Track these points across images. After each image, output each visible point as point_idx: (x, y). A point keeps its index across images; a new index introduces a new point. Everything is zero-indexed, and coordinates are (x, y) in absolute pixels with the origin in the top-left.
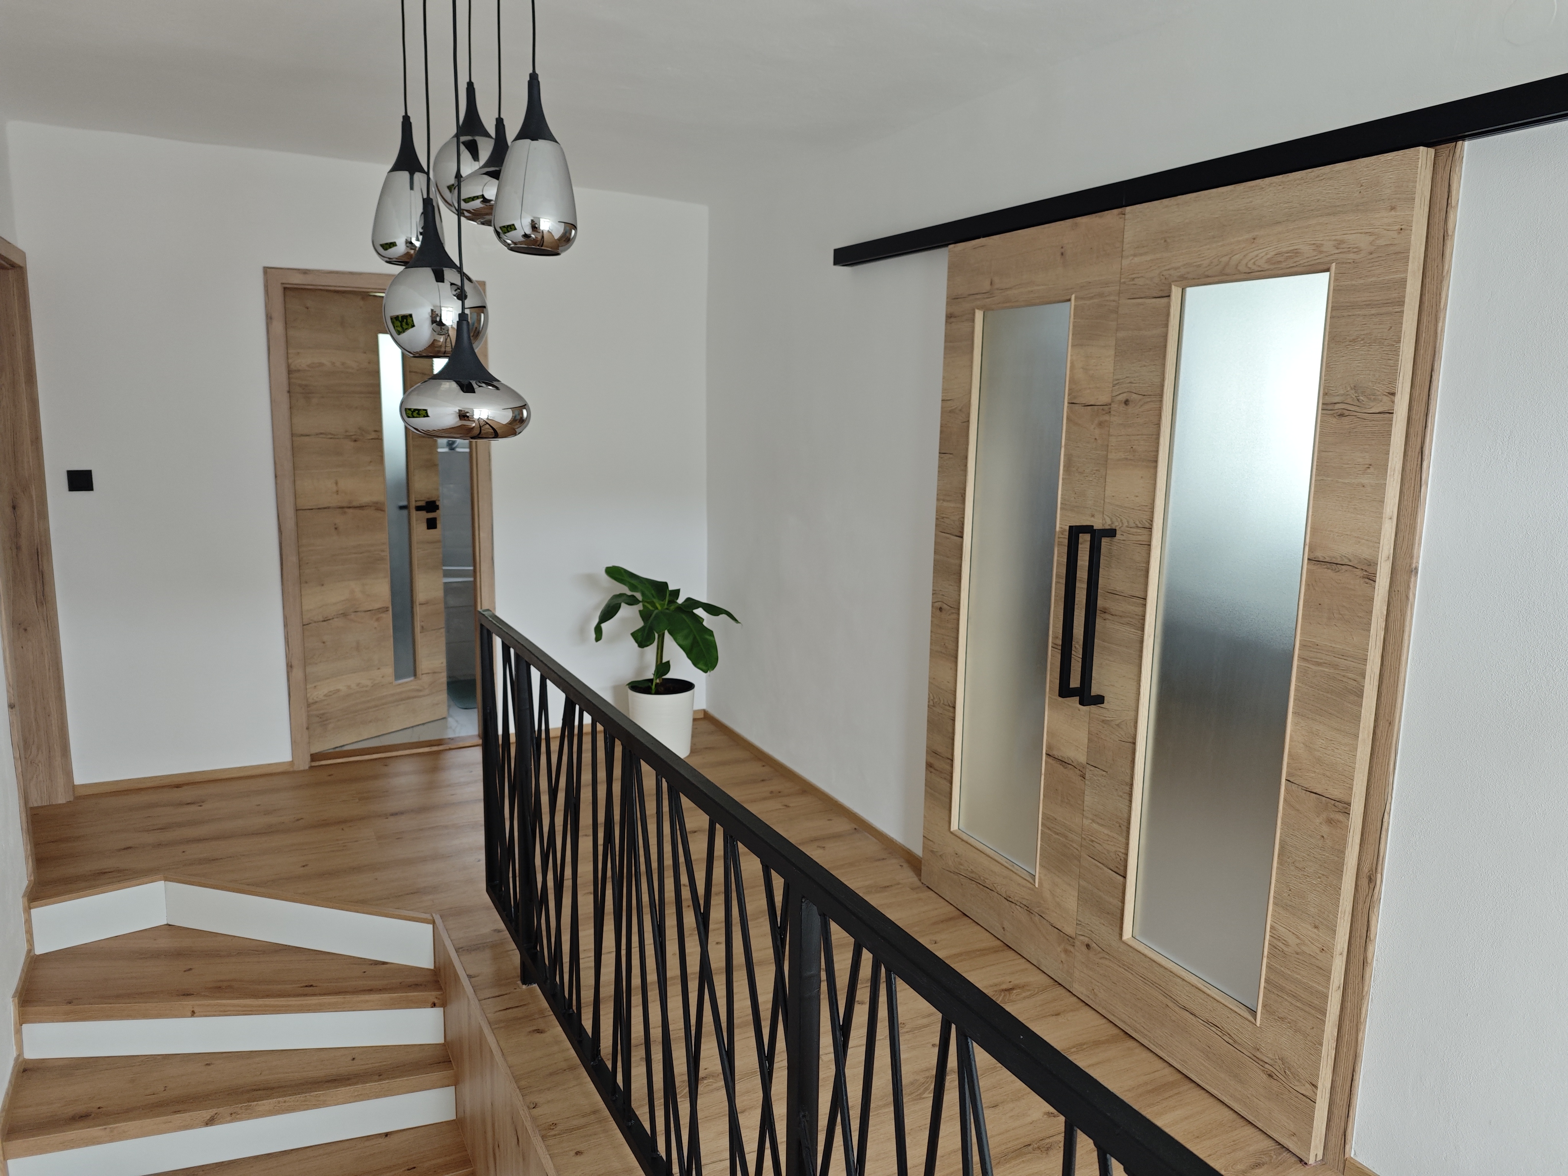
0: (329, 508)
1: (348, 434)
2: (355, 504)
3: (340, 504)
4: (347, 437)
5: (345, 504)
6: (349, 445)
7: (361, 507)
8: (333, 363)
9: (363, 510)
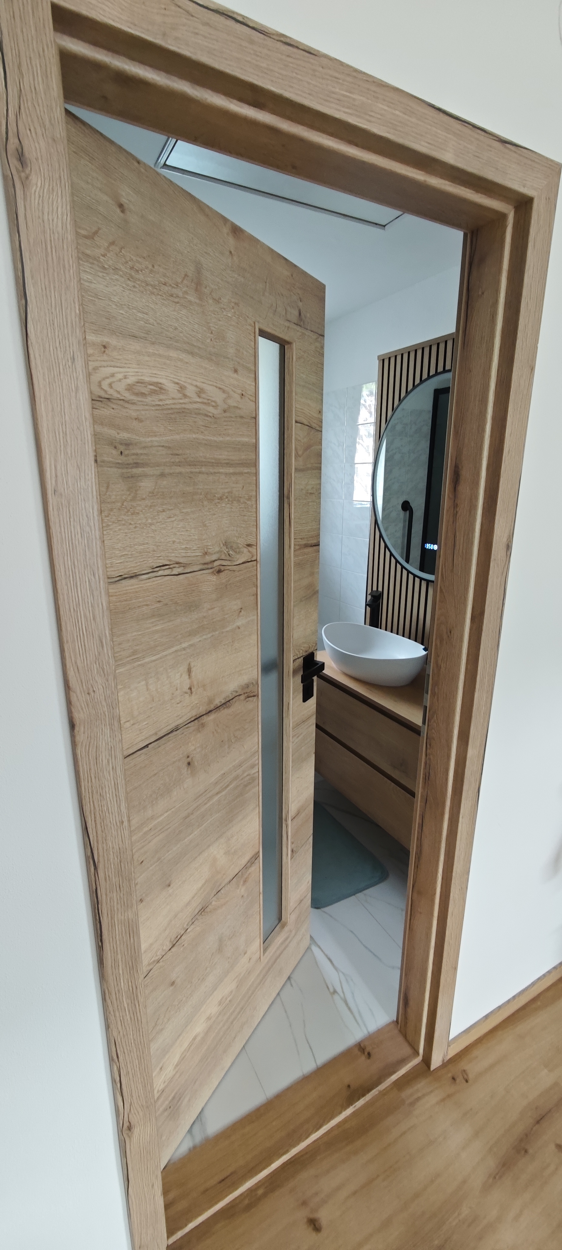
0: (176, 729)
1: (208, 559)
2: (218, 702)
3: (194, 713)
4: (207, 566)
5: (202, 709)
6: (209, 581)
7: (226, 704)
8: (182, 389)
9: (229, 707)
